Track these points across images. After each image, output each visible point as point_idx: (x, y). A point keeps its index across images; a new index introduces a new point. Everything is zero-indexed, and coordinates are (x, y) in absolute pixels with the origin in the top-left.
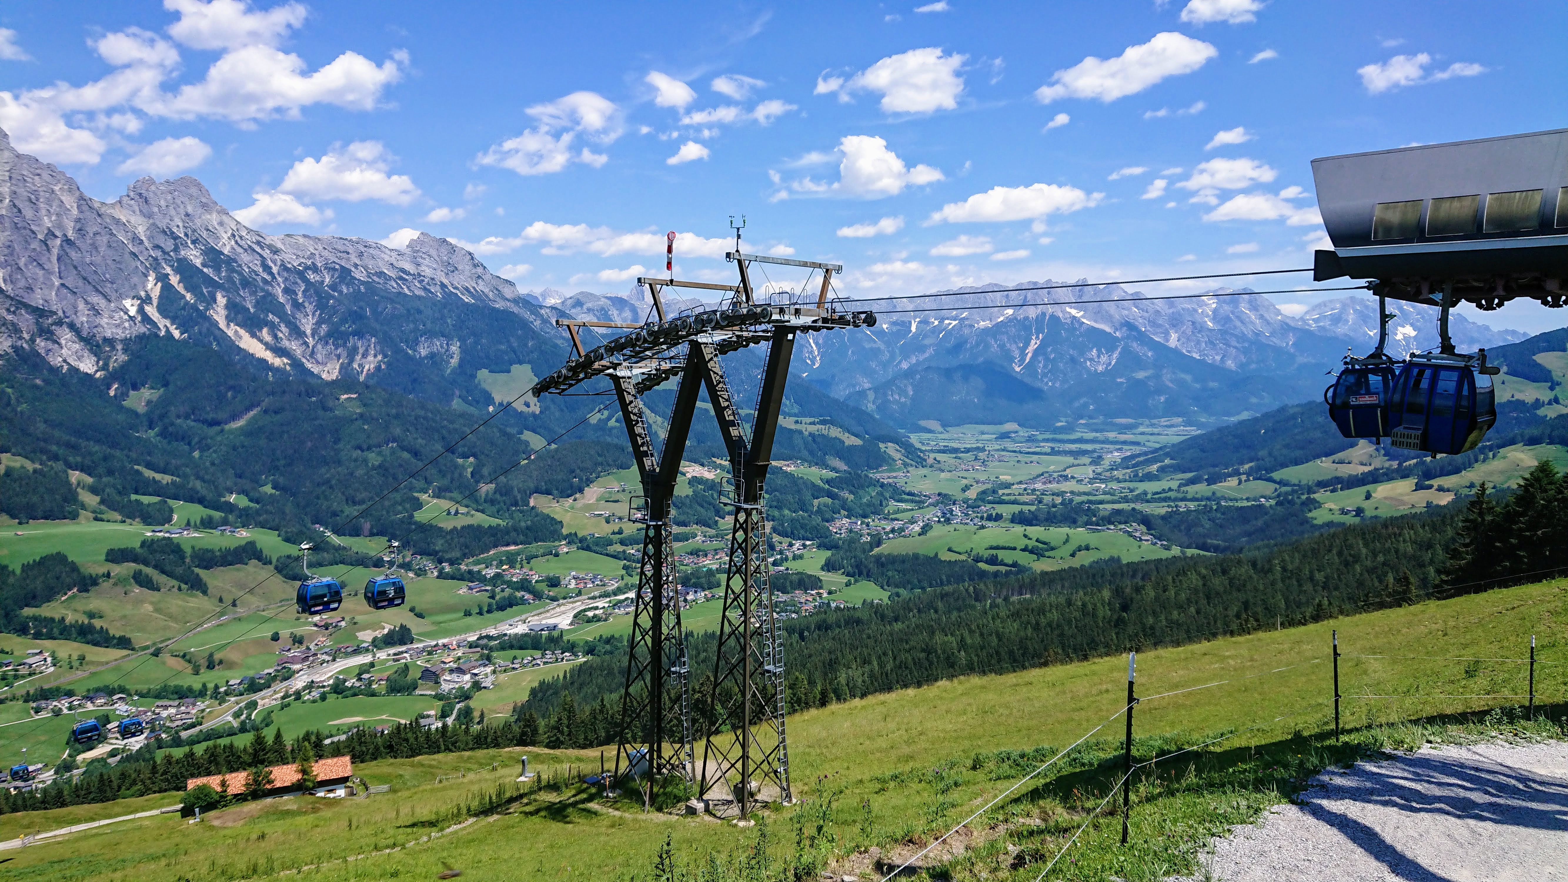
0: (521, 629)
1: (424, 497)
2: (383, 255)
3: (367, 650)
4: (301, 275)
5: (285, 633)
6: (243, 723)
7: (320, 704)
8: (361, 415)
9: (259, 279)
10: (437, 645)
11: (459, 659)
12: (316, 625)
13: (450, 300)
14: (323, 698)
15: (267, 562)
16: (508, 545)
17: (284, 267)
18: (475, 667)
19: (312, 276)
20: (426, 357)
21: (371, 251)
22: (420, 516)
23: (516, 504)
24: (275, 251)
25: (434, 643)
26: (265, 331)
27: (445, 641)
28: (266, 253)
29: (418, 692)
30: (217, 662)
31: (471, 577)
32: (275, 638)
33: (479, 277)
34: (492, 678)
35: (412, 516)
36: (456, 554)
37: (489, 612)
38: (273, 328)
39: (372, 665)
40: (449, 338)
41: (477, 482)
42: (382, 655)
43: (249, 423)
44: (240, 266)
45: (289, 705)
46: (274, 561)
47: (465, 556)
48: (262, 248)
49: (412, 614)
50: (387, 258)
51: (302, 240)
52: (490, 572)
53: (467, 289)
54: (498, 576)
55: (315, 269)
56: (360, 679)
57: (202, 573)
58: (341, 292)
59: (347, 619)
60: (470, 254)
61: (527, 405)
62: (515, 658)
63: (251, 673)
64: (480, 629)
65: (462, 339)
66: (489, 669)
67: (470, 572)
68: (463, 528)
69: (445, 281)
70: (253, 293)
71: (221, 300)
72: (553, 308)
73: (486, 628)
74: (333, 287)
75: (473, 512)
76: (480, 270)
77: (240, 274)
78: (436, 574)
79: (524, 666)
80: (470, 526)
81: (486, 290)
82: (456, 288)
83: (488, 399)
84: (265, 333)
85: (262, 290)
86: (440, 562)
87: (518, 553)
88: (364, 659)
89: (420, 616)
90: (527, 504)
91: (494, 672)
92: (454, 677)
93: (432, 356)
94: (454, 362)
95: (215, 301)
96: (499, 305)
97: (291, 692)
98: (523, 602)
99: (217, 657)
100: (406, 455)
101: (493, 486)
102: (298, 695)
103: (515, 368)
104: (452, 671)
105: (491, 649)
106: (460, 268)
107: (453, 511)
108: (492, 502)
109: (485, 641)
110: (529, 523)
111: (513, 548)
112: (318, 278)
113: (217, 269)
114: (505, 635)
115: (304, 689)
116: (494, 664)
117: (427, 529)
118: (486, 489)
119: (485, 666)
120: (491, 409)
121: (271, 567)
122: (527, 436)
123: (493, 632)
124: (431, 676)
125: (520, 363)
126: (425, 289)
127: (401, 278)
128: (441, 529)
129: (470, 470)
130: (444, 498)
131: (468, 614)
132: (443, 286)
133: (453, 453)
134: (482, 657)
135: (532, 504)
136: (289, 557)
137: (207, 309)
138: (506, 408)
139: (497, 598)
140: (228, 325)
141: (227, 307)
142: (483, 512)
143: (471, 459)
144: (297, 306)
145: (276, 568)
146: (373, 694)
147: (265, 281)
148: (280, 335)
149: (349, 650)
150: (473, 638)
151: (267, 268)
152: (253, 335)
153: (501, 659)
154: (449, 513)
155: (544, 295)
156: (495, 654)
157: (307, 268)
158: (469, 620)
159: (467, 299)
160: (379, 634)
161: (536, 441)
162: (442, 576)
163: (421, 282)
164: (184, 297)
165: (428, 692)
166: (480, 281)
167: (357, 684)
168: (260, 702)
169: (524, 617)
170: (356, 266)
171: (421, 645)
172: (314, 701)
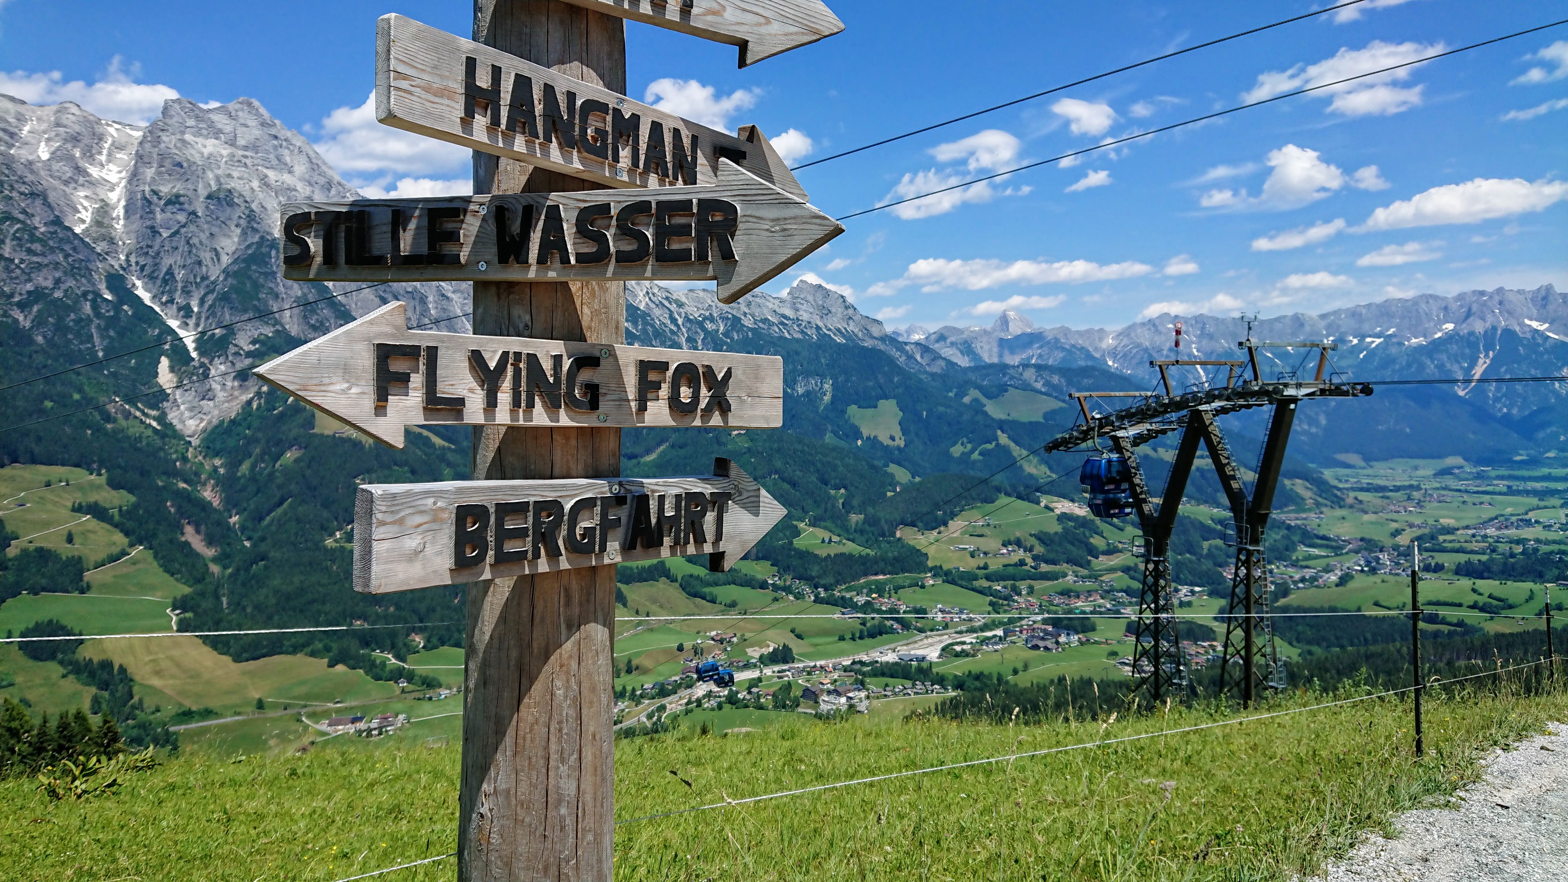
0: (890, 657)
1: (802, 525)
2: (768, 304)
3: (755, 666)
4: (701, 324)
5: (688, 645)
6: (655, 724)
7: (717, 713)
8: (749, 449)
9: (667, 330)
10: (815, 666)
11: (835, 681)
12: (713, 639)
13: (824, 341)
14: (720, 707)
15: (673, 580)
16: (876, 574)
17: (687, 319)
18: (850, 691)
19: (709, 326)
20: (803, 395)
21: (758, 300)
22: (797, 543)
23: (883, 535)
24: (680, 305)
25: (812, 664)
27: (823, 663)
28: (673, 307)
29: (800, 710)
30: (634, 667)
31: (844, 603)
32: (680, 648)
33: (850, 318)
34: (866, 703)
35: (791, 543)
36: (829, 580)
37: (861, 638)
39: (760, 680)
40: (823, 376)
41: (848, 512)
42: (768, 671)
43: (660, 456)
44: (653, 319)
45: (691, 711)
46: (679, 579)
47: (838, 583)
48: (670, 303)
49: (792, 635)
50: (770, 305)
51: (701, 294)
52: (861, 600)
53: (839, 330)
54: (868, 603)
55: (711, 319)
56: (750, 693)
57: (623, 587)
58: (732, 339)
59: (738, 635)
60: (842, 297)
61: (892, 438)
62: (887, 685)
63: (661, 679)
64: (854, 654)
65: (834, 378)
66: (863, 694)
67: (843, 598)
68: (836, 555)
69: (820, 324)
72: (917, 344)
73: (858, 653)
74: (726, 334)
75: (844, 541)
76: (851, 311)
77: (653, 326)
78: (813, 598)
79: (895, 694)
80: (842, 555)
81: (856, 330)
82: (829, 330)
83: (857, 433)
85: (670, 339)
86: (816, 588)
87: (885, 583)
88: (753, 674)
89: (799, 637)
90: (894, 536)
91: (868, 697)
92: (831, 698)
93: (808, 394)
94: (827, 398)
96: (868, 343)
97: (694, 698)
98: (892, 631)
99: (635, 662)
100: (786, 486)
101: (862, 516)
102: (699, 702)
103: (882, 403)
104: (829, 692)
105: (864, 674)
106: (833, 310)
107: (827, 540)
108: (862, 532)
109: (858, 667)
110: (896, 553)
111: (881, 577)
112: (714, 327)
113: (635, 324)
114: (877, 662)
115: (704, 696)
116: (868, 690)
117: (805, 556)
118: (855, 518)
119: (859, 690)
120: (859, 443)
121: (677, 585)
122: (893, 468)
123: (865, 658)
124: (811, 695)
125: (886, 398)
126: (802, 332)
127: (782, 323)
128: (816, 556)
129: (841, 501)
130: (819, 527)
131: (842, 639)
132: (818, 328)
133: (826, 484)
134: (856, 681)
135: (898, 535)
136: (691, 576)
138: (873, 442)
139: (868, 625)
142: (853, 541)
143: (842, 491)
145: (681, 585)
146: (761, 707)
147: (671, 331)
149: (741, 664)
150: (847, 662)
151: (674, 320)
153: (874, 685)
154: (823, 541)
155: (909, 332)
156: (868, 680)
157: (705, 318)
158: (842, 644)
159: (839, 339)
160: (766, 651)
161: (902, 475)
162: (818, 600)
163: (798, 326)
165: (809, 711)
166: (851, 322)
167: (748, 697)
168: (669, 707)
169: (893, 646)
170: (745, 314)
171: (801, 665)
172: (713, 709)
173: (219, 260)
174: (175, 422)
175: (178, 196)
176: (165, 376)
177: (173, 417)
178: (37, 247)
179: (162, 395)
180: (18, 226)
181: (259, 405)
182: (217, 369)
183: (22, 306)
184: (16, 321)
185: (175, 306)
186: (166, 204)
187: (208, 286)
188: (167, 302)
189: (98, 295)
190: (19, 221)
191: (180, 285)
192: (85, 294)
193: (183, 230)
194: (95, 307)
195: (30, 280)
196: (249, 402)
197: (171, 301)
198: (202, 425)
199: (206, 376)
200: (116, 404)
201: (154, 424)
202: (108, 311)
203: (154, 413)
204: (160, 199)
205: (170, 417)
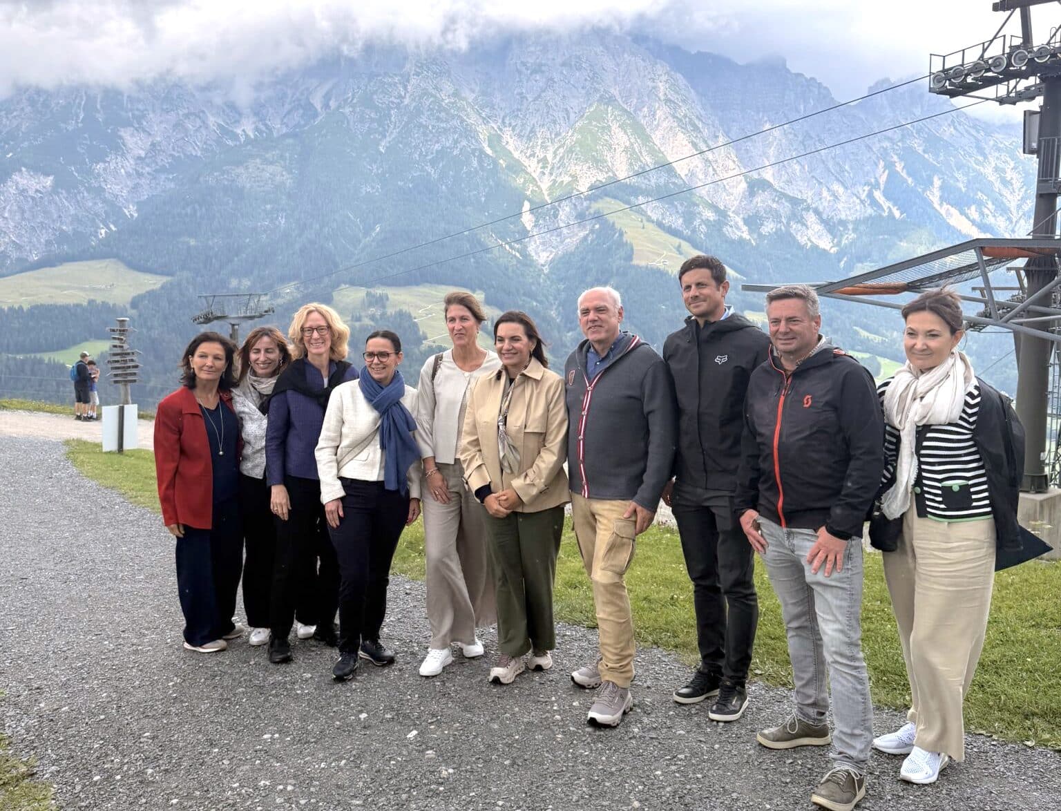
26: (973, 208)
38: (980, 204)
70: (967, 174)
71: (937, 182)
84: (973, 212)
85: (974, 170)
95: (932, 183)
113: (936, 154)
137: (924, 191)
140: (941, 205)
141: (941, 188)
144: (1006, 183)
148: (986, 211)
152: (962, 213)
164: (906, 181)
173: (568, 119)
174: (533, 254)
175: (541, 65)
176: (527, 219)
177: (531, 249)
178: (443, 115)
179: (525, 233)
180: (432, 99)
182: (563, 210)
183: (433, 163)
184: (429, 174)
185: (536, 160)
186: (531, 74)
187: (560, 141)
188: (531, 156)
189: (482, 152)
190: (432, 96)
191: (540, 142)
192: (474, 151)
193: (543, 95)
194: (480, 162)
195: (437, 142)
196: (585, 238)
197: (533, 155)
198: (551, 256)
199: (556, 216)
200: (491, 241)
201: (518, 255)
202: (489, 165)
203: (517, 246)
204: (527, 69)
205: (529, 249)
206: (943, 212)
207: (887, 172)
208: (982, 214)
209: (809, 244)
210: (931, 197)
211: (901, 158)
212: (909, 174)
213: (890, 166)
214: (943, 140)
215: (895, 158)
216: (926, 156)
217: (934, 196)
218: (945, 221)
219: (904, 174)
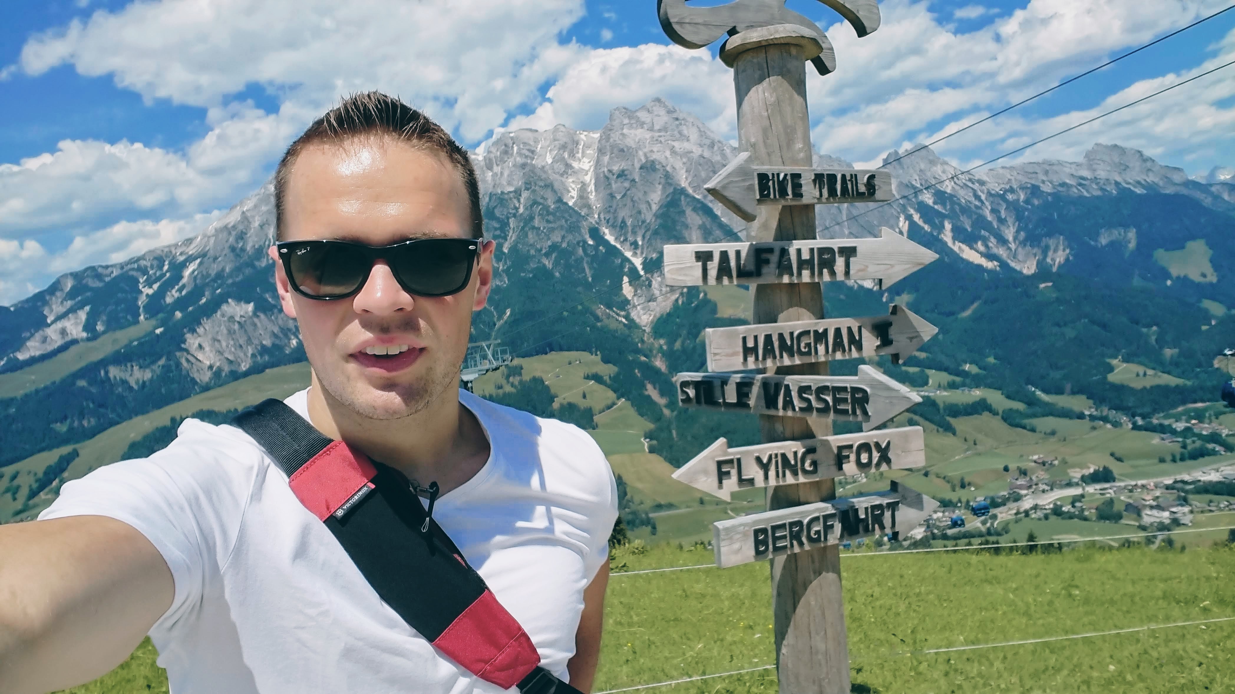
0: (1213, 477)
1: (1114, 362)
2: (1065, 169)
3: (1077, 484)
4: (1003, 197)
5: (1012, 466)
6: (989, 529)
7: (1044, 522)
8: (1057, 299)
9: (972, 206)
10: (1136, 485)
11: (1158, 497)
12: (1035, 462)
13: (1125, 194)
14: (1046, 517)
15: (995, 413)
16: (1195, 402)
17: (989, 194)
18: (1173, 506)
19: (1010, 197)
20: (1107, 246)
21: (1055, 168)
22: (1112, 378)
23: (1200, 366)
24: (982, 183)
25: (1133, 483)
26: (979, 243)
27: (1144, 482)
28: (976, 186)
29: (1123, 521)
30: (967, 483)
31: (1162, 429)
32: (1006, 469)
33: (1149, 170)
34: (1191, 517)
35: (1105, 378)
36: (1147, 409)
37: (1182, 459)
38: (985, 241)
39: (1082, 496)
40: (1126, 226)
41: (1161, 348)
42: (1091, 489)
43: (974, 312)
44: (959, 199)
45: (1020, 520)
46: (1000, 412)
47: (1155, 411)
48: (973, 183)
49: (1112, 458)
50: (1067, 170)
51: (1001, 171)
52: (1180, 426)
53: (1139, 183)
54: (1188, 429)
55: (1012, 190)
56: (1074, 506)
57: (952, 420)
58: (1033, 205)
59: (1059, 458)
60: (1139, 152)
61: (1204, 275)
62: (1211, 501)
63: (992, 494)
64: (1175, 474)
65: (1137, 226)
66: (1186, 509)
67: (1161, 425)
68: (1152, 387)
69: (1119, 179)
70: (969, 217)
71: (948, 226)
72: (1224, 184)
73: (1180, 473)
74: (1027, 201)
75: (1160, 374)
76: (1149, 164)
77: (959, 205)
78: (1130, 426)
79: (1220, 509)
80: (1158, 387)
81: (1156, 180)
82: (1129, 183)
83: (1167, 275)
84: (980, 246)
85: (976, 213)
86: (1134, 416)
87: (1206, 409)
88: (1076, 491)
89: (1119, 460)
90: (1212, 366)
91: (1191, 512)
92: (1155, 512)
93: (1112, 244)
94: (1132, 245)
95: (943, 227)
96: (1170, 190)
97: (1022, 510)
98: (1213, 453)
99: (967, 480)
100: (1096, 328)
101: (1177, 350)
102: (1027, 513)
103: (1190, 245)
104: (1152, 507)
105: (1187, 492)
106: (1131, 165)
107: (1141, 373)
108: (1177, 365)
109: (1179, 485)
110: (1215, 382)
111: (1200, 405)
112: (1015, 197)
113: (944, 205)
114: (1199, 481)
115: (1032, 509)
116: (1191, 505)
117: (1120, 389)
118: (1169, 353)
119: (1182, 505)
120: (1169, 283)
121: (999, 417)
122: (1208, 304)
123: (1187, 478)
124: (1133, 509)
125: (1194, 238)
126: (1102, 189)
127: (1080, 185)
128: (1132, 389)
129: (1153, 338)
130: (1133, 362)
131: (1162, 460)
132: (1117, 184)
133: (1137, 323)
134: (1179, 498)
135: (1216, 365)
136: (1011, 410)
137: (939, 233)
138: (1184, 281)
139: (1189, 448)
140: (954, 243)
141: (953, 230)
142: (1169, 373)
143: (1155, 328)
144: (1002, 221)
145: (1003, 418)
146: (1086, 519)
147: (976, 207)
148: (990, 245)
149: (1064, 483)
150: (1169, 481)
151: (978, 197)
152: (971, 248)
153: (1197, 501)
154: (1138, 375)
155: (1212, 174)
156: (1190, 497)
157: (1006, 191)
158: (1163, 466)
159: (1139, 191)
160: (1086, 472)
161: (1216, 309)
162: (1136, 427)
163: (1097, 184)
164: (923, 228)
165: (1132, 523)
166: (1150, 174)
167: (1072, 510)
168: (999, 516)
169: (1215, 466)
170: (1043, 182)
171: (1122, 484)
172: (1040, 519)
173: (651, 208)
174: (635, 318)
175: (623, 171)
176: (627, 290)
177: (634, 315)
178: (551, 218)
179: (627, 302)
180: (540, 207)
181: (683, 303)
182: (656, 280)
183: (547, 255)
184: (544, 265)
185: (628, 243)
186: (617, 177)
187: (646, 227)
188: (624, 241)
189: (585, 242)
190: (540, 204)
191: (630, 229)
192: (578, 243)
193: (629, 192)
194: (584, 250)
195: (549, 239)
196: (677, 300)
197: (626, 240)
198: (651, 318)
199: (650, 285)
200: (601, 310)
201: (624, 320)
202: (591, 252)
203: (623, 313)
204: (613, 175)
205: (632, 315)
206: (956, 249)
207: (907, 222)
208: (987, 246)
209: (856, 286)
210: (945, 239)
211: (917, 210)
212: (925, 222)
213: (909, 218)
214: (946, 193)
215: (912, 211)
216: (936, 207)
217: (947, 236)
218: (958, 255)
219: (921, 223)
